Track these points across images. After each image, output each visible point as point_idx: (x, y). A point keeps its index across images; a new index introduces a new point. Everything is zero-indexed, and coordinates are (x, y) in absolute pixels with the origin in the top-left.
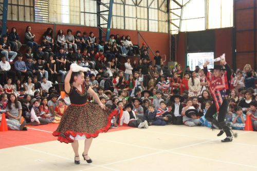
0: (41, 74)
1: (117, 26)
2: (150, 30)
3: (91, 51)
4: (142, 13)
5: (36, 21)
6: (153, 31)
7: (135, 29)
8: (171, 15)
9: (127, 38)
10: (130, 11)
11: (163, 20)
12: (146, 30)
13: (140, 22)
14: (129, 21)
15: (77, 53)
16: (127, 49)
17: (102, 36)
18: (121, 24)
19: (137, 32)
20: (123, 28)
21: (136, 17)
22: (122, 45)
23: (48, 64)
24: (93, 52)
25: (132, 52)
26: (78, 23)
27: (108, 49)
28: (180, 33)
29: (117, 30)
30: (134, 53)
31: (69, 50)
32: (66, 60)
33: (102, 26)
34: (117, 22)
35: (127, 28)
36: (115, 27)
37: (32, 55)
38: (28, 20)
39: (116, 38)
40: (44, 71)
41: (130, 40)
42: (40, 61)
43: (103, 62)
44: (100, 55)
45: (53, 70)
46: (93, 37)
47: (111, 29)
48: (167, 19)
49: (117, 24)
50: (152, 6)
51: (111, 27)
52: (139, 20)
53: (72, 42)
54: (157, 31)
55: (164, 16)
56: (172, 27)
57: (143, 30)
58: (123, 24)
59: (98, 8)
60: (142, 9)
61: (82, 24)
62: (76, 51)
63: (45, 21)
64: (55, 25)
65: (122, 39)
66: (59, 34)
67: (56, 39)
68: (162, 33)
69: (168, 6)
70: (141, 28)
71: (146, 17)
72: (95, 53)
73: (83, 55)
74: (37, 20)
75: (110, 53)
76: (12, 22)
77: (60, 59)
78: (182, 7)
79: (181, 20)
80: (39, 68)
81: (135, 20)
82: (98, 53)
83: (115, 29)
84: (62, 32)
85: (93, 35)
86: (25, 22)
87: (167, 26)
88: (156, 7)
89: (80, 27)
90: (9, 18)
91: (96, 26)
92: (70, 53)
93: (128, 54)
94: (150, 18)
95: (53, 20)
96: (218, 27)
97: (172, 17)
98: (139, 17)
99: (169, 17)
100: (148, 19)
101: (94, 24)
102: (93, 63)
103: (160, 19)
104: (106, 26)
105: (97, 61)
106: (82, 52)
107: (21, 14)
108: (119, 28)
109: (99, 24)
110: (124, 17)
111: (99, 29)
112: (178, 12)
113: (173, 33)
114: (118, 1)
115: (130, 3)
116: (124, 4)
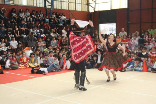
0: (10, 37)
1: (56, 7)
2: (77, 10)
3: (41, 22)
5: (6, 4)
6: (79, 10)
7: (67, 9)
9: (62, 15)
11: (85, 3)
12: (74, 9)
13: (71, 5)
14: (64, 4)
15: (32, 24)
16: (63, 21)
17: (48, 13)
18: (59, 6)
19: (69, 11)
20: (60, 8)
21: (68, 2)
22: (60, 19)
23: (14, 31)
24: (42, 23)
25: (66, 23)
26: (32, 5)
27: (52, 21)
29: (56, 9)
30: (67, 23)
31: (27, 22)
32: (25, 28)
33: (47, 7)
34: (56, 4)
35: (63, 8)
36: (55, 8)
37: (4, 25)
38: (0, 3)
39: (56, 14)
40: (11, 35)
41: (64, 16)
42: (9, 29)
43: (49, 29)
44: (47, 25)
45: (18, 34)
46: (42, 14)
47: (53, 9)
48: (87, 3)
51: (53, 8)
52: (70, 4)
53: (29, 16)
54: (81, 10)
55: (85, 1)
56: (90, 8)
57: (72, 9)
58: (60, 6)
61: (35, 5)
62: (32, 23)
63: (11, 3)
64: (18, 6)
65: (60, 15)
66: (20, 11)
67: (18, 15)
68: (84, 11)
70: (71, 8)
72: (44, 24)
73: (36, 25)
75: (53, 23)
77: (22, 27)
79: (96, 3)
80: (9, 33)
81: (67, 3)
82: (45, 24)
83: (55, 9)
84: (22, 11)
85: (42, 12)
87: (87, 7)
89: (33, 7)
91: (44, 7)
92: (28, 24)
93: (64, 24)
94: (76, 2)
95: (16, 3)
96: (118, 8)
97: (90, 1)
99: (88, 1)
100: (75, 3)
102: (42, 30)
103: (83, 3)
104: (50, 7)
105: (45, 29)
108: (58, 8)
109: (45, 6)
110: (61, 1)
111: (45, 9)
113: (91, 11)
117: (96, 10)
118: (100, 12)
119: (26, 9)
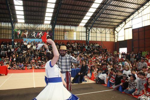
2: (107, 41)
4: (104, 35)
6: (108, 41)
7: (100, 41)
9: (97, 44)
10: (99, 35)
12: (105, 41)
19: (101, 42)
20: (96, 40)
26: (79, 39)
35: (97, 40)
36: (93, 40)
38: (62, 39)
47: (89, 41)
48: (114, 37)
50: (108, 33)
52: (102, 38)
54: (109, 41)
56: (115, 40)
57: (104, 41)
59: (86, 35)
60: (103, 34)
61: (81, 39)
63: (68, 39)
64: (71, 40)
65: (95, 44)
67: (71, 44)
68: (112, 42)
69: (114, 32)
71: (105, 37)
74: (65, 39)
78: (118, 32)
81: (100, 38)
82: (84, 49)
88: (109, 33)
91: (86, 40)
96: (128, 39)
97: (116, 36)
98: (102, 36)
99: (114, 36)
103: (111, 37)
106: (78, 48)
107: (60, 38)
110: (96, 37)
112: (117, 34)
114: (94, 32)
115: (99, 32)
116: (96, 33)
117: (118, 40)
118: (120, 41)
119: (75, 42)
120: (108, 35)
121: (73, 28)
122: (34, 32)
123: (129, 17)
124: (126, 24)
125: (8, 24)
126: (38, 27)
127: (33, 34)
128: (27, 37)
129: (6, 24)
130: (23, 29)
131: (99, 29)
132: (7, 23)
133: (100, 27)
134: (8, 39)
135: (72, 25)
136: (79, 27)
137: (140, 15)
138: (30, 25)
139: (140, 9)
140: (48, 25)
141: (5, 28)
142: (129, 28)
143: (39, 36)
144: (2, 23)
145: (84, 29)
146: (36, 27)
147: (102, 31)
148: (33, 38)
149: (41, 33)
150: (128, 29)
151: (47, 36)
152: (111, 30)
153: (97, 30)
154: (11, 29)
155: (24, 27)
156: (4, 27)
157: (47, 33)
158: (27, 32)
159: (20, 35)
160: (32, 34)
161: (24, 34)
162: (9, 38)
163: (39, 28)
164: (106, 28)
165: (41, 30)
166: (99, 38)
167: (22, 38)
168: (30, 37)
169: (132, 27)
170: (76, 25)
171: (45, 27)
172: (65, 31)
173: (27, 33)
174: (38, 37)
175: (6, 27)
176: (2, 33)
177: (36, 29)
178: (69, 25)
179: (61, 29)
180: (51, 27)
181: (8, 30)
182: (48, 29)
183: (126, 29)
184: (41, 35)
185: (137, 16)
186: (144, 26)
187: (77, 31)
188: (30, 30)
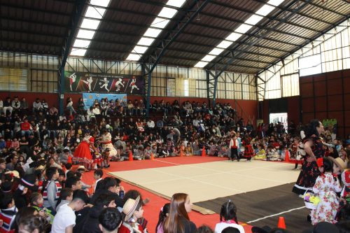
2: (244, 99)
4: (238, 87)
6: (246, 99)
7: (233, 98)
8: (259, 88)
9: (228, 105)
10: (230, 86)
11: (253, 92)
12: (241, 98)
14: (228, 93)
17: (211, 103)
18: (223, 95)
19: (235, 100)
20: (224, 98)
24: (204, 114)
26: (194, 96)
28: (264, 100)
33: (210, 97)
35: (227, 98)
38: (163, 95)
39: (220, 105)
41: (230, 106)
46: (205, 105)
47: (216, 99)
48: (255, 91)
49: (220, 95)
50: (245, 82)
52: (236, 92)
53: (190, 108)
54: (248, 99)
55: (253, 89)
56: (260, 96)
57: (238, 98)
58: (225, 96)
59: (208, 86)
60: (238, 85)
61: (197, 96)
63: (173, 95)
65: (224, 105)
68: (252, 100)
69: (256, 82)
71: (241, 90)
74: (168, 95)
76: (153, 97)
78: (265, 82)
79: (265, 91)
81: (233, 92)
83: (219, 99)
86: (161, 97)
87: (256, 95)
88: (248, 83)
89: (196, 98)
90: (151, 95)
95: (178, 95)
96: (290, 95)
97: (259, 89)
98: (235, 90)
99: (257, 89)
100: (242, 92)
101: (205, 96)
102: (202, 121)
103: (251, 91)
104: (212, 97)
107: (159, 92)
108: (222, 98)
109: (208, 96)
110: (226, 91)
111: (208, 99)
112: (263, 86)
113: (260, 100)
114: (222, 80)
115: (230, 81)
116: (225, 82)
117: (266, 98)
118: (270, 100)
120: (246, 88)
121: (182, 71)
122: (105, 79)
123: (292, 52)
124: (284, 65)
125: (48, 59)
126: (114, 68)
127: (103, 83)
128: (90, 88)
129: (43, 58)
130: (81, 70)
131: (230, 75)
132: (45, 57)
133: (231, 71)
134: (48, 93)
135: (181, 65)
136: (193, 69)
137: (317, 50)
138: (95, 61)
139: (317, 39)
140: (135, 65)
141: (41, 67)
142: (291, 74)
143: (116, 88)
144: (34, 56)
145: (203, 75)
146: (109, 67)
147: (235, 79)
148: (104, 91)
149: (121, 80)
150: (289, 77)
151: (133, 87)
152: (252, 77)
153: (227, 76)
154: (53, 71)
155: (84, 67)
156: (37, 64)
157: (133, 81)
158: (91, 78)
159: (74, 84)
160: (100, 83)
161: (84, 81)
162: (51, 92)
163: (116, 70)
164: (241, 72)
165: (120, 75)
166: (230, 92)
167: (79, 90)
168: (97, 89)
169: (298, 73)
170: (189, 66)
171: (127, 68)
172: (167, 77)
173: (90, 81)
174: (113, 90)
175: (43, 65)
176: (34, 78)
177: (109, 72)
178: (175, 65)
179: (160, 73)
180: (140, 69)
181: (46, 72)
182: (133, 72)
183: (285, 75)
184: (120, 84)
185: (311, 53)
186: (324, 71)
187: (190, 77)
188: (97, 74)
